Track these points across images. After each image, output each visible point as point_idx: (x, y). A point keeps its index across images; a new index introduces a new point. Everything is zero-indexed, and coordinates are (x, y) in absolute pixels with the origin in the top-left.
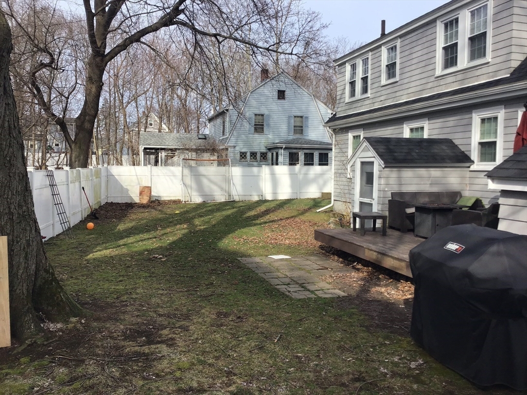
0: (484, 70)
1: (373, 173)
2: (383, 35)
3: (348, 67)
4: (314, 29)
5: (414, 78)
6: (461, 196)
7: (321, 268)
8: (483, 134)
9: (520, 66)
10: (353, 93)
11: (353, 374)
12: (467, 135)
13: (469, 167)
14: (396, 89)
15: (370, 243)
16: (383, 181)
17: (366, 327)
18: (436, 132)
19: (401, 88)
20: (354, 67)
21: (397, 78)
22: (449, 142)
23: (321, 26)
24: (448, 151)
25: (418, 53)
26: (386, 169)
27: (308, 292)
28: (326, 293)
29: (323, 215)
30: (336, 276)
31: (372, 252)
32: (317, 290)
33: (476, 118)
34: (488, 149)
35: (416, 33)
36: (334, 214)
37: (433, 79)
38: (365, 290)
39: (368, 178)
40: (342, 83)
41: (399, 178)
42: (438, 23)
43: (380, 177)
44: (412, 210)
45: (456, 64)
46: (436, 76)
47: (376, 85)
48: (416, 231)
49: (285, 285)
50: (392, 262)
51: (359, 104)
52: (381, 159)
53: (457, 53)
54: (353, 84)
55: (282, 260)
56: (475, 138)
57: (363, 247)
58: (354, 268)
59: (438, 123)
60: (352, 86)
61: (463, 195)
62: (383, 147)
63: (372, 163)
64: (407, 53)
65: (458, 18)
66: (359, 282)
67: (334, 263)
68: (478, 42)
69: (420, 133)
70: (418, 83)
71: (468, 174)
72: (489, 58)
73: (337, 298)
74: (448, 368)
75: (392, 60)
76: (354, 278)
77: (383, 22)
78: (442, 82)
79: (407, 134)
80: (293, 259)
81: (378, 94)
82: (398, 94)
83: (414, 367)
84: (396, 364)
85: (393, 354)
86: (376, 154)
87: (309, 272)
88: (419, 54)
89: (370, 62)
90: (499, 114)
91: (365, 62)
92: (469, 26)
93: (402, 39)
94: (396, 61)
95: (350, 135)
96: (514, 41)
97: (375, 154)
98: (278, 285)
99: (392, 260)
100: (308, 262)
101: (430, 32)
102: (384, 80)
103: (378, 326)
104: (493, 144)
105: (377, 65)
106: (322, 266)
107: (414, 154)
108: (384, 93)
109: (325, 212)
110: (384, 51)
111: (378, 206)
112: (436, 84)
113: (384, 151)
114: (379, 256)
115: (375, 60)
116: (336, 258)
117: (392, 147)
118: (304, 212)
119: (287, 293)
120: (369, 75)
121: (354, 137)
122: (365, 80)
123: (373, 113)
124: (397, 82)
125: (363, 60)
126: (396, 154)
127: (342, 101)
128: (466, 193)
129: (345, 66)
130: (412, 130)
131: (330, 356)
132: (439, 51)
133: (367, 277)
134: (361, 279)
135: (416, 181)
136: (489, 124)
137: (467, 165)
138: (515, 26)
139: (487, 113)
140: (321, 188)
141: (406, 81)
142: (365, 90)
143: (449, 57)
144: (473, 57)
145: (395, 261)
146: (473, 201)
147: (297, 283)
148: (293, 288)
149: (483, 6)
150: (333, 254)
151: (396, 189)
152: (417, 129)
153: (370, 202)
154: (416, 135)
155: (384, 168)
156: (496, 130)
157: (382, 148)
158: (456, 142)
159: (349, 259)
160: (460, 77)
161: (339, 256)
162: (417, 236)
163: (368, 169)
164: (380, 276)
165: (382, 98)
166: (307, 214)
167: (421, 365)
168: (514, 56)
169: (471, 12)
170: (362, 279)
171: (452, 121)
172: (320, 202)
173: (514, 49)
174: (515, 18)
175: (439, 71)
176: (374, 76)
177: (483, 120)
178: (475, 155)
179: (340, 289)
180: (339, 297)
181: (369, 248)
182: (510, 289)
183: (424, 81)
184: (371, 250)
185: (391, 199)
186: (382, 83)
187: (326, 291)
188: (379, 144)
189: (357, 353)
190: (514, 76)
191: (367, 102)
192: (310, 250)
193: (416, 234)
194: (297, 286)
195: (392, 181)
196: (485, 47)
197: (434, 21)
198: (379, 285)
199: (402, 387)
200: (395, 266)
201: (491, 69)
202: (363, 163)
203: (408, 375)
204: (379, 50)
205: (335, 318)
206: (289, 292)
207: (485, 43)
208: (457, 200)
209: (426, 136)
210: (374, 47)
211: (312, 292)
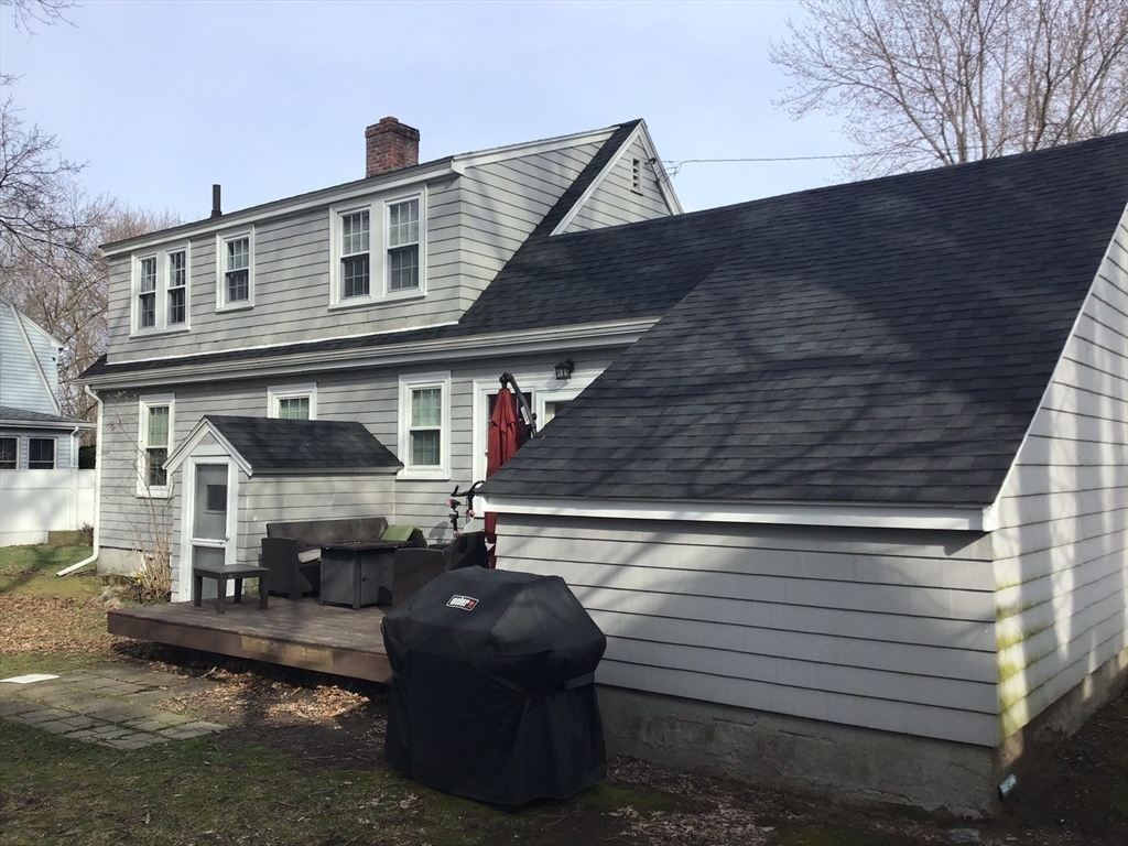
0: (416, 309)
1: (226, 487)
2: (217, 213)
3: (136, 264)
4: (45, 169)
5: (285, 306)
6: (387, 527)
7: (143, 688)
8: (416, 418)
9: (473, 308)
10: (148, 317)
11: (320, 838)
12: (389, 417)
13: (396, 474)
14: (248, 322)
15: (249, 625)
16: (248, 502)
17: (297, 768)
18: (332, 408)
19: (259, 320)
20: (150, 266)
21: (251, 301)
22: (358, 428)
23: (63, 166)
24: (359, 445)
25: (292, 261)
26: (253, 479)
27: (145, 736)
28: (183, 731)
29: (77, 580)
30: (186, 699)
31: (258, 641)
32: (161, 729)
33: (405, 387)
34: (426, 443)
35: (288, 223)
36: (106, 579)
37: (324, 312)
38: (254, 714)
39: (215, 498)
40: (123, 295)
41: (279, 495)
42: (332, 213)
43: (241, 495)
44: (316, 554)
45: (367, 292)
46: (330, 307)
47: (205, 309)
48: (322, 593)
49: (83, 729)
50: (304, 654)
51: (166, 343)
52: (247, 460)
53: (368, 271)
54: (148, 300)
55: (39, 684)
56: (404, 423)
57: (237, 633)
58: (210, 678)
59: (336, 393)
60: (145, 303)
61: (389, 524)
62: (246, 436)
63: (225, 467)
64: (271, 257)
65: (368, 212)
66: (237, 703)
67: (163, 674)
68: (404, 260)
69: (301, 409)
70: (296, 315)
71: (394, 487)
72: (423, 289)
73: (212, 735)
74: (456, 796)
75: (239, 265)
76: (224, 697)
77: (217, 189)
78: (343, 320)
79: (273, 410)
80: (65, 679)
81: (210, 327)
82: (253, 332)
83: (407, 806)
84: (379, 809)
85: (366, 797)
86: (236, 451)
87: (119, 698)
88: (297, 262)
89: (189, 262)
90: (442, 384)
91: (178, 260)
92: (388, 231)
93: (261, 230)
94: (249, 268)
95: (144, 406)
96: (463, 269)
97: (231, 449)
98: (70, 732)
99: (303, 649)
100: (106, 681)
101: (316, 226)
102: (222, 301)
103: (316, 764)
104: (434, 435)
105: (206, 269)
106: (143, 685)
107: (303, 450)
108: (222, 325)
109: (79, 574)
110: (221, 246)
111: (237, 553)
112: (330, 321)
113: (249, 444)
114: (275, 645)
115: (202, 260)
116: (163, 665)
117: (262, 437)
118: (24, 578)
119: (101, 743)
120: (188, 286)
121: (152, 410)
122: (177, 295)
123: (200, 363)
124: (251, 309)
125: (172, 256)
126: (271, 450)
127: (121, 331)
128: (392, 521)
129: (128, 260)
130: (284, 403)
131: (265, 822)
132: (335, 263)
133: (249, 690)
134: (239, 696)
135: (308, 500)
136: (426, 400)
137: (393, 469)
138: (463, 244)
139: (424, 382)
140: (45, 521)
141: (270, 309)
142: (178, 315)
143: (354, 277)
144: (395, 284)
145: (309, 650)
146: (408, 533)
147: (113, 723)
148: (108, 734)
149: (412, 202)
150: (152, 658)
151: (273, 516)
152: (295, 401)
153: (218, 546)
154: (293, 413)
155: (250, 478)
156: (439, 410)
157: (244, 439)
158: (371, 429)
159: (193, 664)
160: (374, 315)
161: (169, 662)
162: (325, 603)
163: (214, 479)
164: (274, 686)
165: (219, 336)
166: (35, 582)
167: (415, 802)
168: (464, 292)
169: (391, 207)
170: (241, 696)
171: (361, 390)
172: (52, 554)
173: (463, 280)
174: (464, 232)
175: (336, 300)
176: (198, 290)
177: (416, 393)
178: (404, 452)
179: (206, 720)
180: (214, 733)
181: (251, 635)
182: (551, 651)
183: (305, 314)
184: (256, 637)
185: (266, 536)
186: (218, 306)
187: (181, 727)
188: (237, 430)
189: (307, 809)
190: (467, 325)
191: (185, 340)
192: (92, 657)
193: (322, 597)
194: (115, 728)
195: (265, 502)
196: (416, 270)
197: (325, 208)
198: (279, 701)
199: (404, 837)
200: (309, 660)
201: (428, 308)
202: (200, 468)
203: (402, 819)
204: (210, 241)
205: (234, 767)
206: (104, 740)
207: (417, 263)
208: (382, 532)
209: (312, 417)
210: (199, 232)
211: (154, 733)
